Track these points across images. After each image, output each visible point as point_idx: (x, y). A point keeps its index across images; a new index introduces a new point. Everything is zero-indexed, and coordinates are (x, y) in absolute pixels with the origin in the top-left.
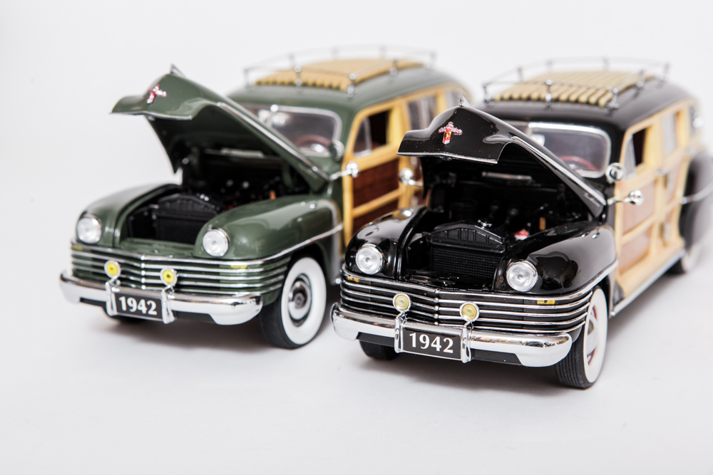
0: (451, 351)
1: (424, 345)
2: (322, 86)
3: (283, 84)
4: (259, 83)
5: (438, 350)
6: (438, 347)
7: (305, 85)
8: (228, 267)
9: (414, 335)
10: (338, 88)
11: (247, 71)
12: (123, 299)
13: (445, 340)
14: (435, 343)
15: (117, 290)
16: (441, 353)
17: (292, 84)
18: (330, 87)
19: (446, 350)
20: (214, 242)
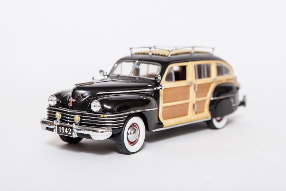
0: (70, 134)
1: (63, 131)
5: (67, 133)
6: (67, 132)
9: (60, 127)
13: (69, 129)
14: (66, 131)
16: (68, 134)
19: (69, 133)
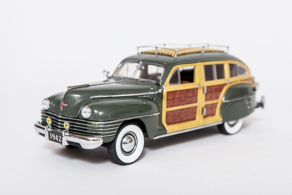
2: (165, 55)
3: (151, 53)
4: (142, 53)
7: (159, 54)
8: (90, 124)
10: (171, 56)
11: (138, 48)
12: (51, 134)
15: (50, 130)
17: (154, 53)
18: (168, 55)
20: (85, 112)
